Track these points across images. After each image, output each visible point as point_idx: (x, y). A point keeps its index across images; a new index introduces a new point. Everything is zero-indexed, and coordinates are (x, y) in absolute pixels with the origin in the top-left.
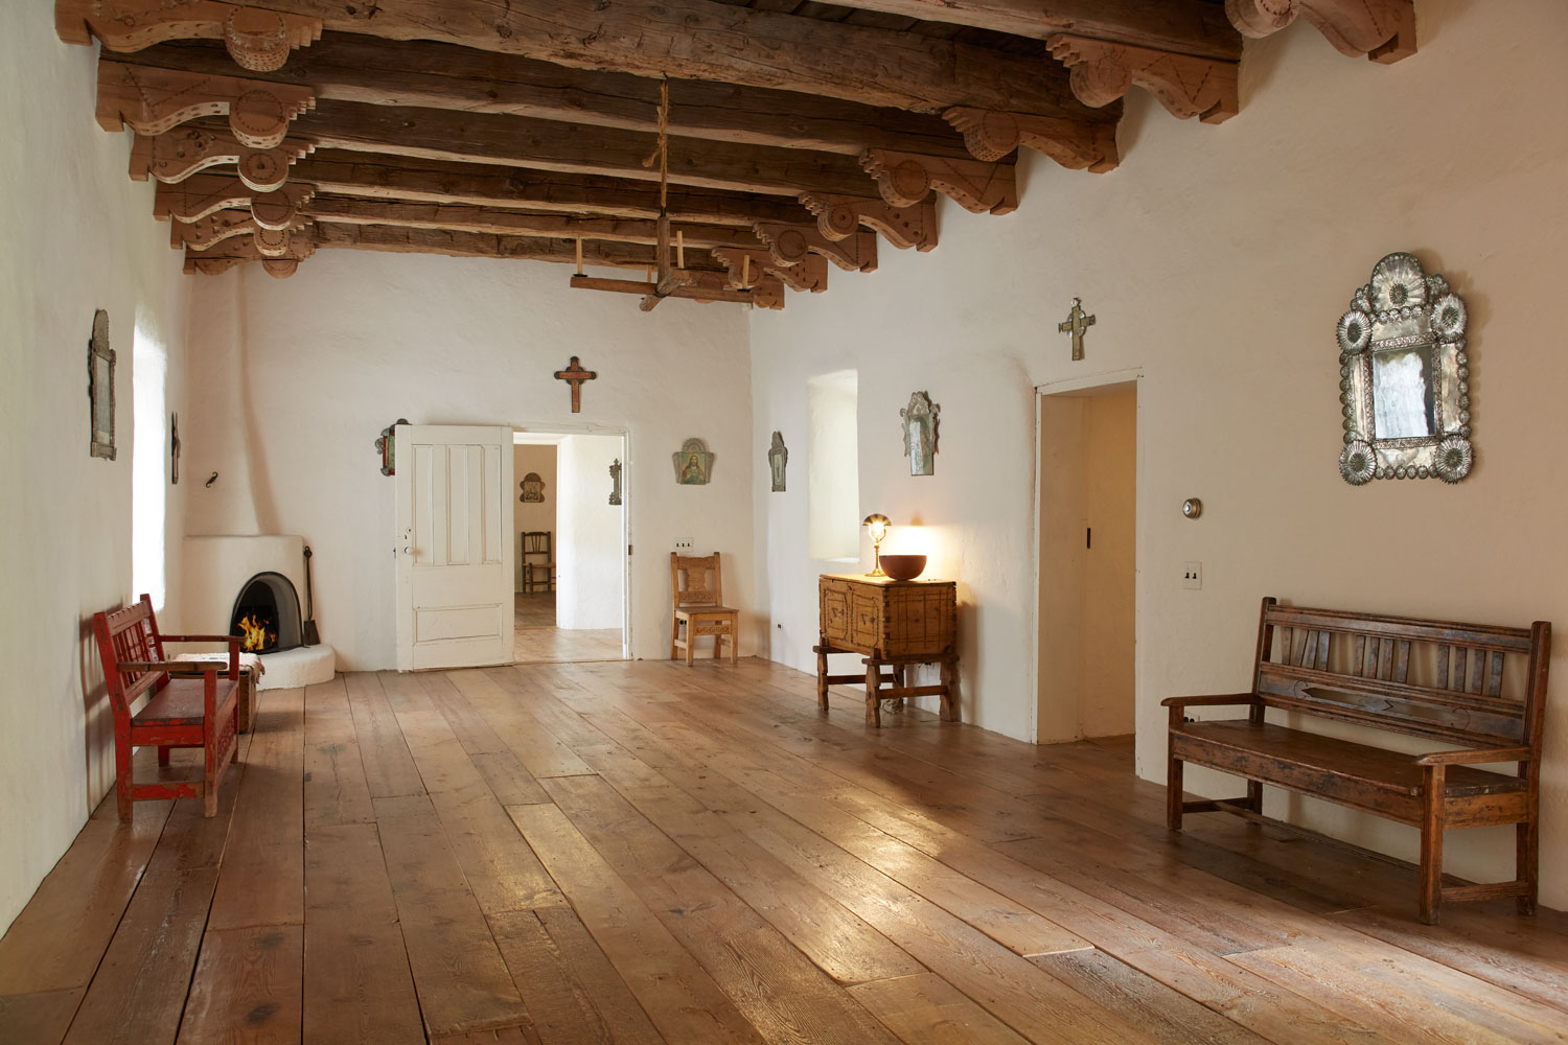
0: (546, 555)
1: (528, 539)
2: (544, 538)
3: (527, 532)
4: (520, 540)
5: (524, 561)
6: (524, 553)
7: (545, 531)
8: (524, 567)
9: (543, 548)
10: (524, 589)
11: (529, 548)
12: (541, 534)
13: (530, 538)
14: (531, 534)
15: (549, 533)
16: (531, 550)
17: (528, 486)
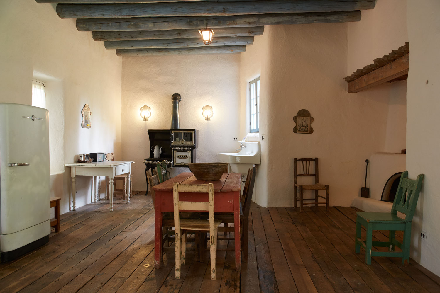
0: (314, 177)
1: (300, 164)
2: (312, 163)
3: (299, 157)
4: (293, 164)
5: (296, 182)
6: (296, 176)
7: (313, 157)
8: (296, 188)
9: (312, 171)
10: (296, 205)
11: (300, 171)
12: (310, 159)
13: (301, 162)
14: (302, 160)
15: (317, 159)
16: (302, 173)
17: (300, 120)
